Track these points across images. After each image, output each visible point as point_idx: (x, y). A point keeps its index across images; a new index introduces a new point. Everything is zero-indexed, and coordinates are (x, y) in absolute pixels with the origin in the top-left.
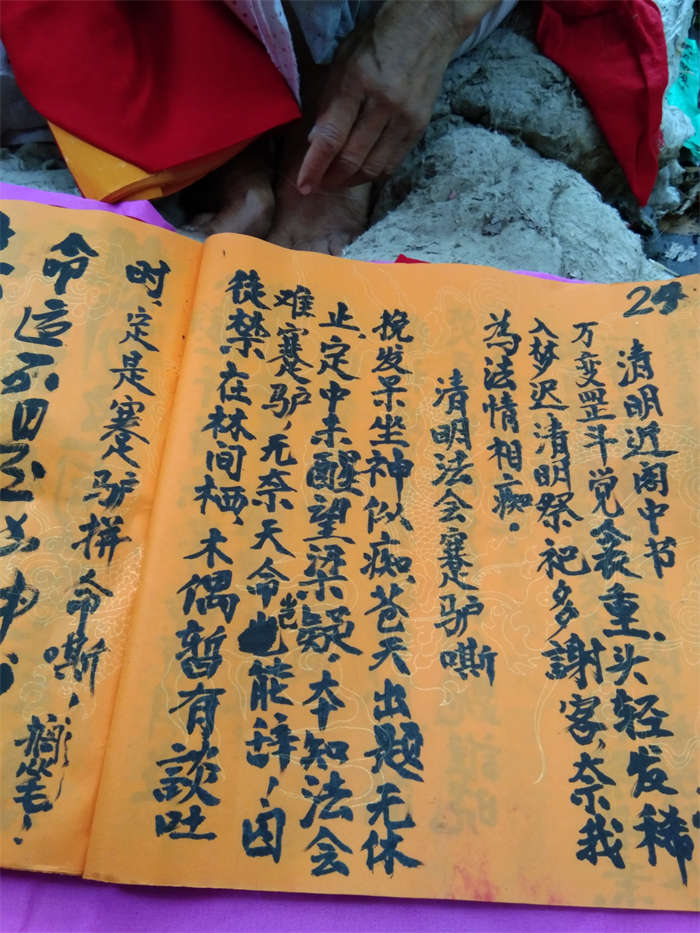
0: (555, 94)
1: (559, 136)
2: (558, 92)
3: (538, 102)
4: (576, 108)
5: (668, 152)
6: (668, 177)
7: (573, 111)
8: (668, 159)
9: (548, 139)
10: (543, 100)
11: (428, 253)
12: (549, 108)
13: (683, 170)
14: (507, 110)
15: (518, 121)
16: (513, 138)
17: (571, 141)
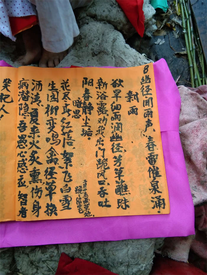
0: (114, 8)
1: (116, 20)
2: (115, 7)
4: (120, 12)
6: (152, 23)
9: (114, 22)
10: (110, 11)
11: (81, 63)
12: (112, 13)
14: (101, 15)
15: (105, 17)
17: (120, 21)
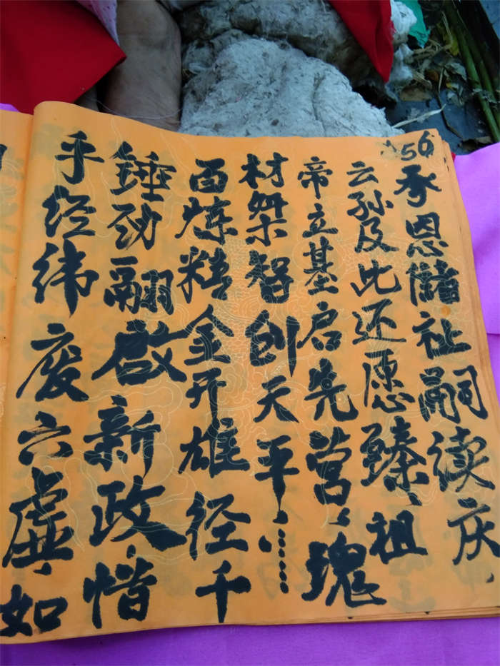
1: (316, 36)
3: (296, 11)
5: (400, 37)
6: (402, 58)
7: (324, 15)
8: (400, 44)
9: (308, 40)
10: (300, 9)
12: (306, 15)
13: (412, 52)
15: (284, 28)
16: (281, 42)
17: (327, 38)
